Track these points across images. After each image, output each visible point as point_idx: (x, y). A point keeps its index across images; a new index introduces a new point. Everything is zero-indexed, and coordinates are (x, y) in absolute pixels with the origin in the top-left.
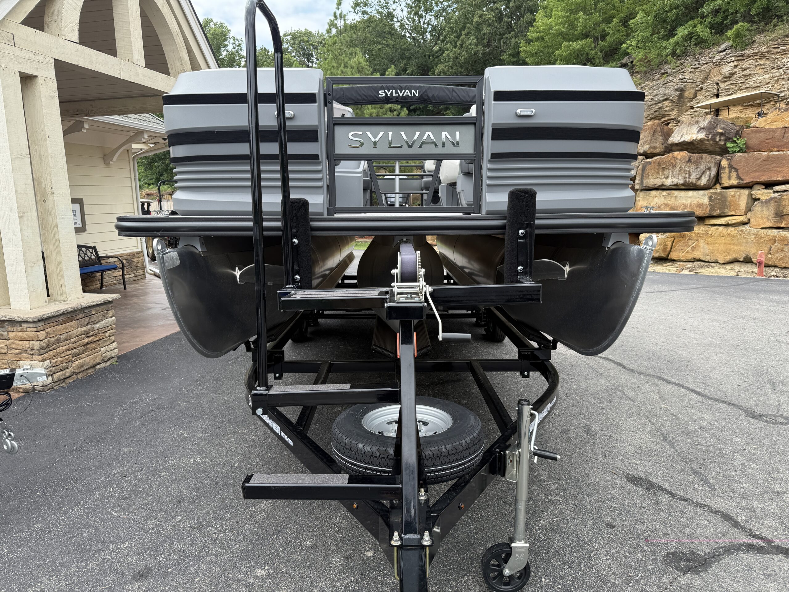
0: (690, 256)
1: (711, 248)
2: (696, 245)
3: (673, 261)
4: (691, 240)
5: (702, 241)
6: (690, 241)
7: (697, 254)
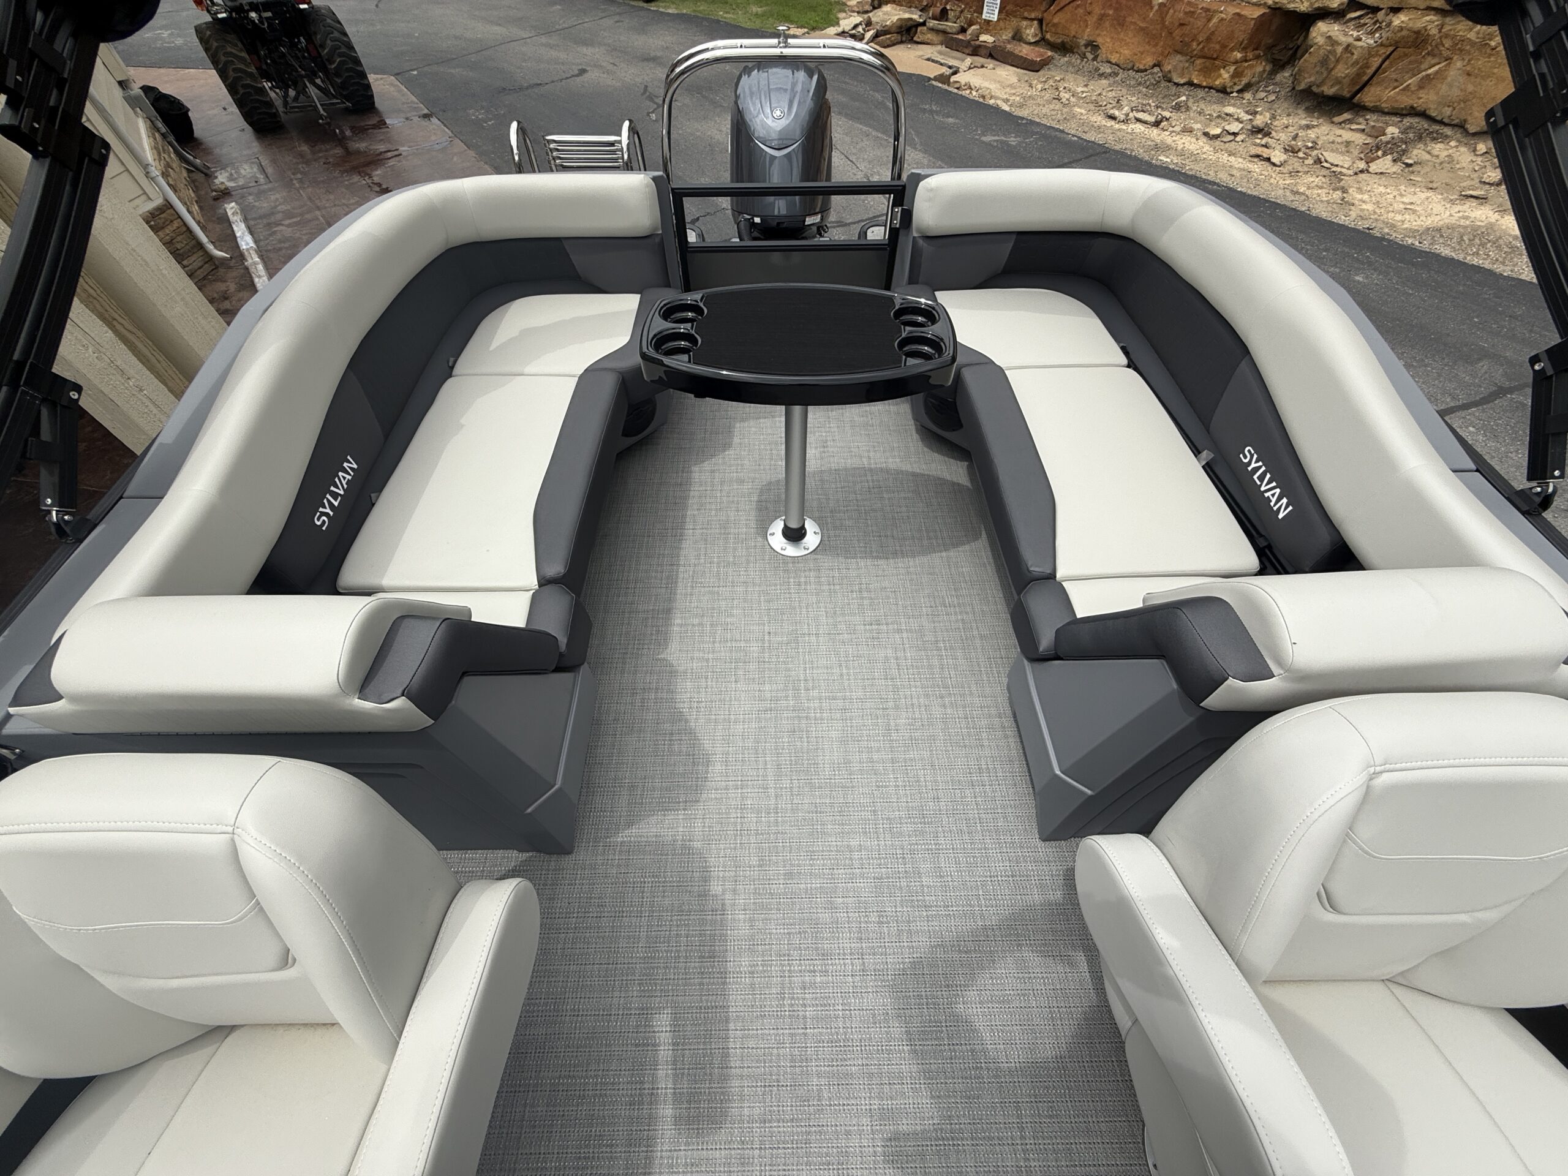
0: (1406, 101)
1: (1470, 88)
2: (1437, 72)
3: (1360, 109)
4: (1434, 56)
5: (1459, 64)
6: (1430, 58)
7: (1427, 99)
